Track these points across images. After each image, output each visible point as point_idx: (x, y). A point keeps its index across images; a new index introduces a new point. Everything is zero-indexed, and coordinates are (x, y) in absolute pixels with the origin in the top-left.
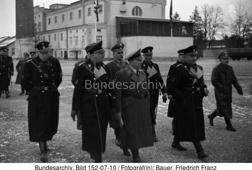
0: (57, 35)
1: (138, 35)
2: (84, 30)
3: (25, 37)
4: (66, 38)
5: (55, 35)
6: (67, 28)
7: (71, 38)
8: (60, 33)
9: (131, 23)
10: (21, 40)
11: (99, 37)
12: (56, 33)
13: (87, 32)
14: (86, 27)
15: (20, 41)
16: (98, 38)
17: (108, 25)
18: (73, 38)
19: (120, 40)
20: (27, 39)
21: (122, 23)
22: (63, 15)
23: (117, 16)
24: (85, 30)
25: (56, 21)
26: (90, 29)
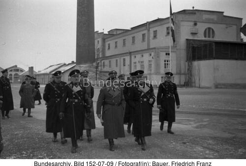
0: (118, 61)
1: (215, 58)
2: (151, 55)
3: (85, 62)
4: (129, 64)
5: (117, 60)
6: (130, 53)
7: (135, 63)
8: (122, 58)
9: (205, 46)
10: (82, 66)
11: (168, 61)
12: (117, 59)
13: (155, 56)
14: (154, 50)
15: (80, 67)
16: (166, 63)
17: (178, 48)
18: (137, 63)
19: (191, 64)
20: (87, 65)
21: (195, 46)
22: (124, 40)
23: (187, 38)
24: (153, 54)
25: (116, 46)
26: (158, 52)
